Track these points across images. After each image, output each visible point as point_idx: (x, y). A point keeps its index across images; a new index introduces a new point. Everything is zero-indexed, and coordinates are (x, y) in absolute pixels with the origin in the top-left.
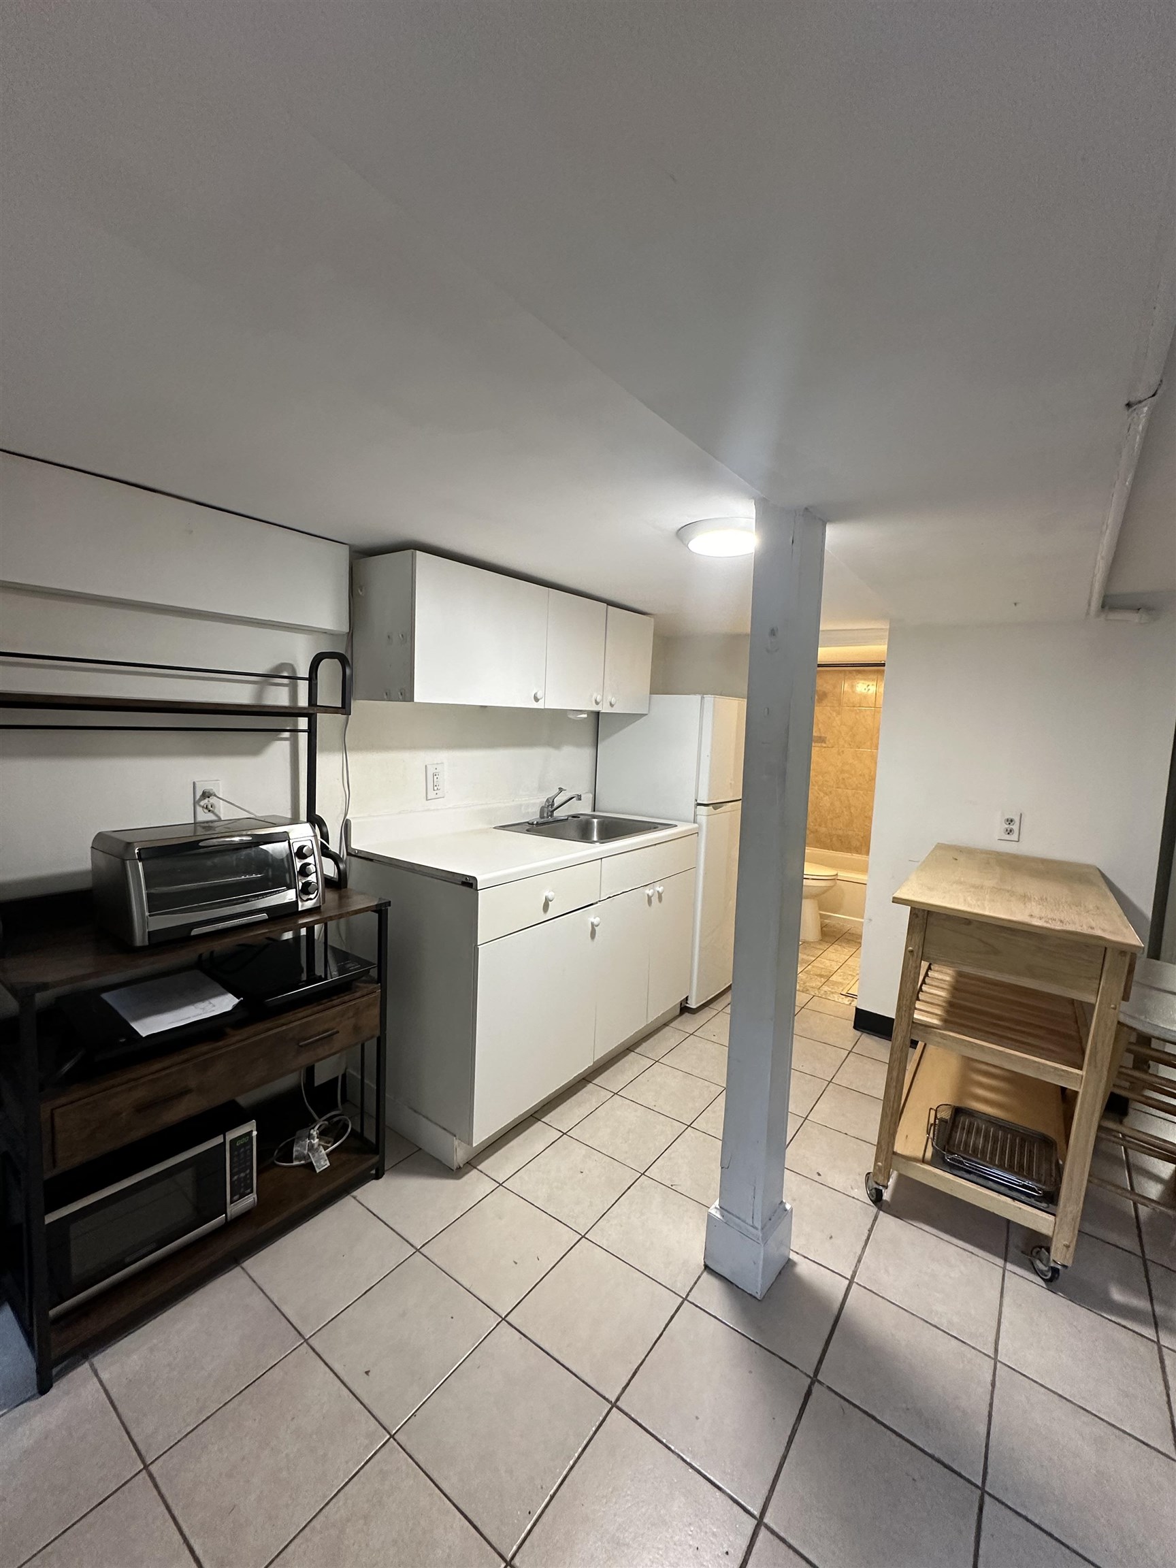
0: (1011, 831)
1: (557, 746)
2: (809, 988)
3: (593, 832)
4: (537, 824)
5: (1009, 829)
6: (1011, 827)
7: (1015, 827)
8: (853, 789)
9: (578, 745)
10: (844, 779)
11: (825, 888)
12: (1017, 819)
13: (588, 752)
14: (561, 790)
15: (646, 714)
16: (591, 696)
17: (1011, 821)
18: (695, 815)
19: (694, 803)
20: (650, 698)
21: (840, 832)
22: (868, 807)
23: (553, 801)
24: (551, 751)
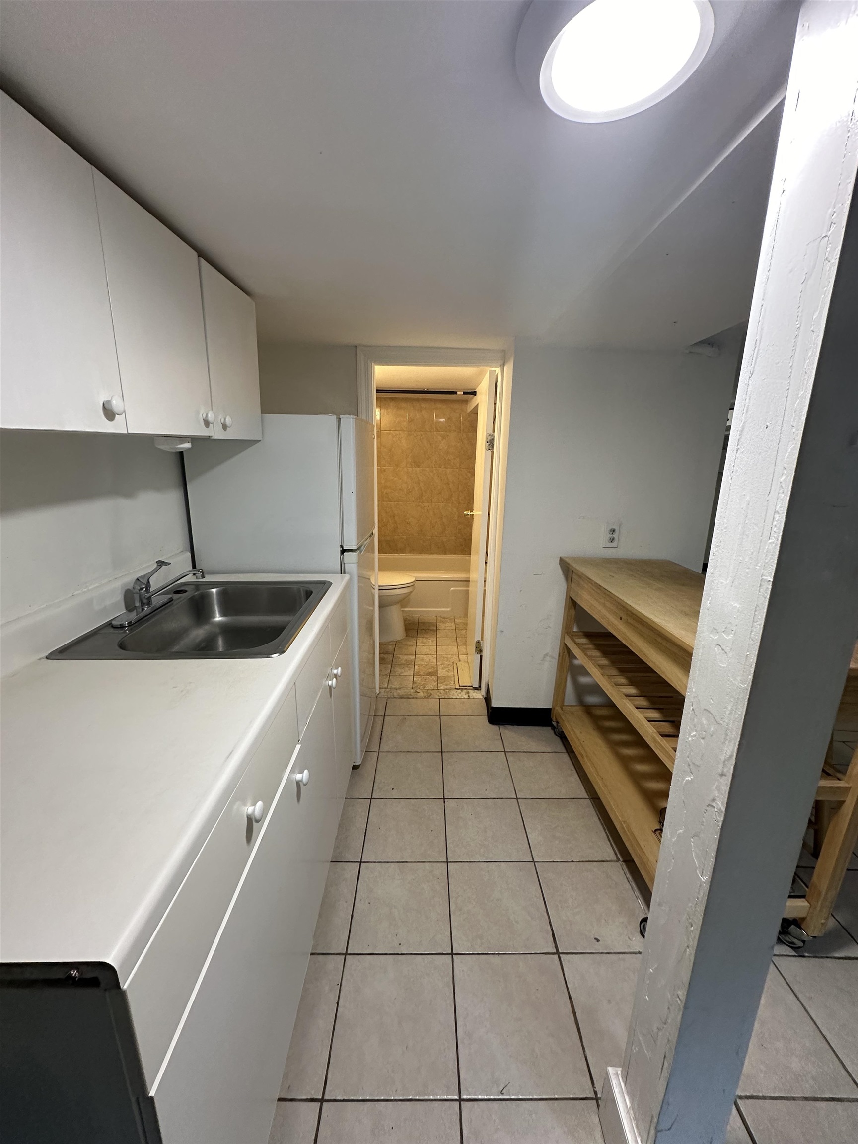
0: (613, 539)
1: (128, 493)
2: (431, 692)
3: (214, 608)
4: (130, 624)
5: (612, 538)
6: (613, 536)
7: (615, 535)
8: (395, 502)
9: (158, 489)
10: (386, 493)
11: (407, 594)
12: (617, 529)
13: (173, 497)
14: (161, 563)
15: (260, 441)
16: (198, 412)
17: (613, 531)
18: (342, 563)
19: (339, 549)
20: (262, 417)
21: (388, 538)
22: (408, 515)
23: (148, 582)
24: (123, 503)
